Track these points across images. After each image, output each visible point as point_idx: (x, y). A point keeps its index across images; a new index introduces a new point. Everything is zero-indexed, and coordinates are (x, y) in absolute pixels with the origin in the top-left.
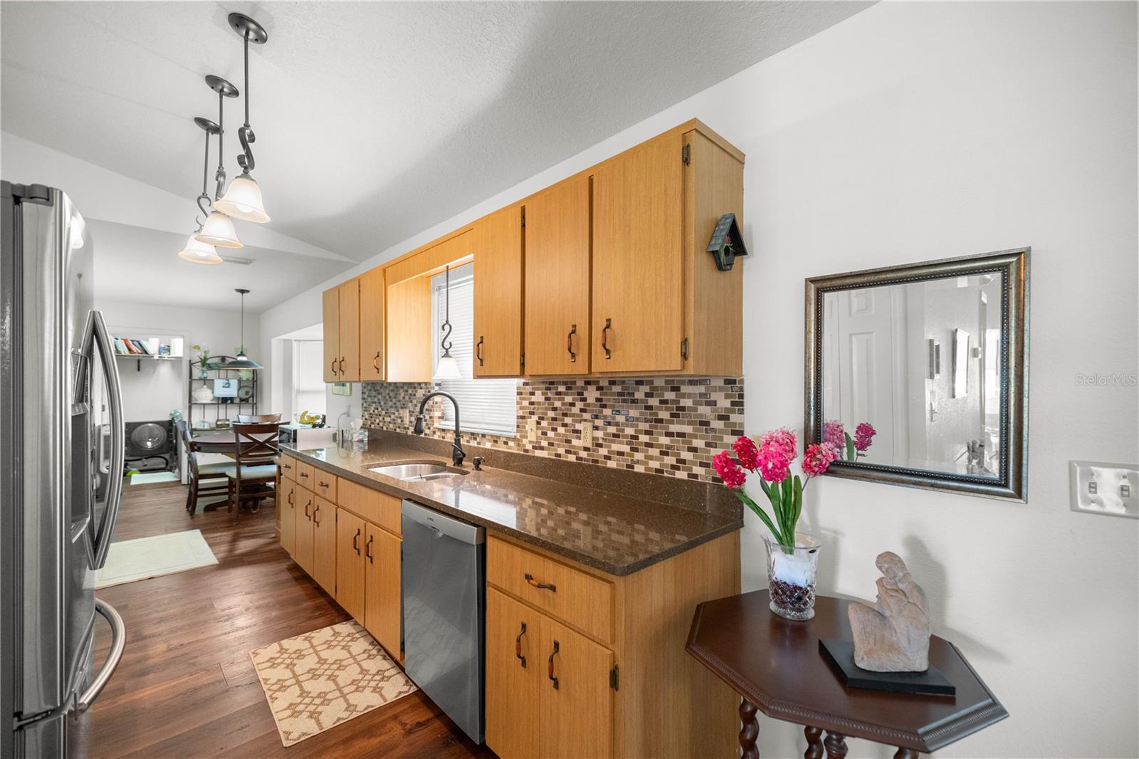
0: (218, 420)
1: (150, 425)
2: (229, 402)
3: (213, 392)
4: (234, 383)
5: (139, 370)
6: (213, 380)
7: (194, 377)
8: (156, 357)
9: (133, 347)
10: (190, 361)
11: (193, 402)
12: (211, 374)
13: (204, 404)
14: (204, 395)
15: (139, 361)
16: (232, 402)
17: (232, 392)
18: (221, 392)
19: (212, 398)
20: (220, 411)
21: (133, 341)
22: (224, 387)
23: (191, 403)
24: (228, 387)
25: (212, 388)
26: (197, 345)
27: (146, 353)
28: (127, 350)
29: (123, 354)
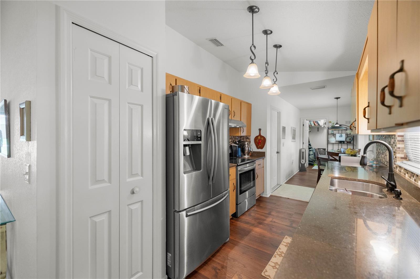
0: (338, 150)
1: (322, 150)
2: (342, 143)
3: (335, 139)
4: (344, 135)
5: (318, 131)
6: (336, 134)
7: (329, 133)
8: (323, 126)
9: (316, 124)
10: (328, 127)
11: (329, 142)
12: (335, 132)
13: (333, 143)
14: (332, 140)
15: (318, 128)
16: (344, 143)
17: (343, 139)
18: (338, 138)
19: (335, 141)
20: (339, 146)
21: (315, 121)
22: (340, 137)
23: (328, 143)
24: (341, 137)
25: (335, 137)
26: (330, 121)
27: (319, 125)
28: (314, 124)
29: (313, 126)
